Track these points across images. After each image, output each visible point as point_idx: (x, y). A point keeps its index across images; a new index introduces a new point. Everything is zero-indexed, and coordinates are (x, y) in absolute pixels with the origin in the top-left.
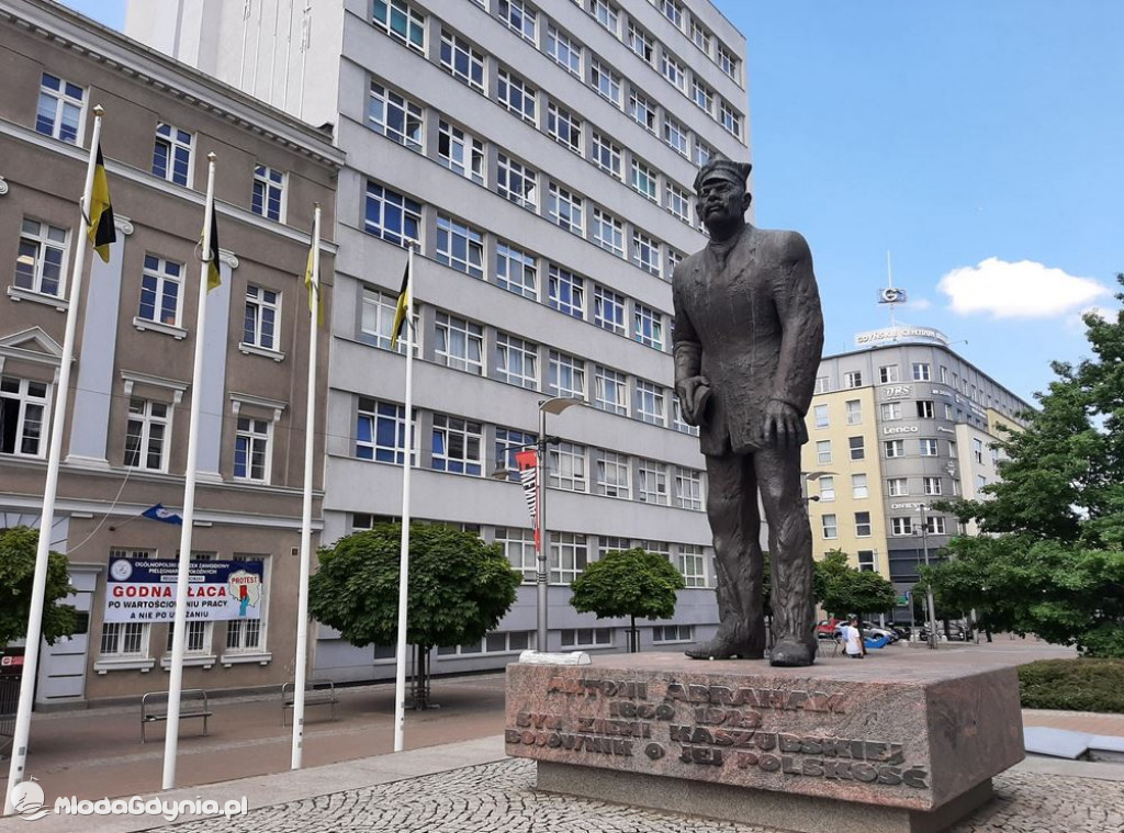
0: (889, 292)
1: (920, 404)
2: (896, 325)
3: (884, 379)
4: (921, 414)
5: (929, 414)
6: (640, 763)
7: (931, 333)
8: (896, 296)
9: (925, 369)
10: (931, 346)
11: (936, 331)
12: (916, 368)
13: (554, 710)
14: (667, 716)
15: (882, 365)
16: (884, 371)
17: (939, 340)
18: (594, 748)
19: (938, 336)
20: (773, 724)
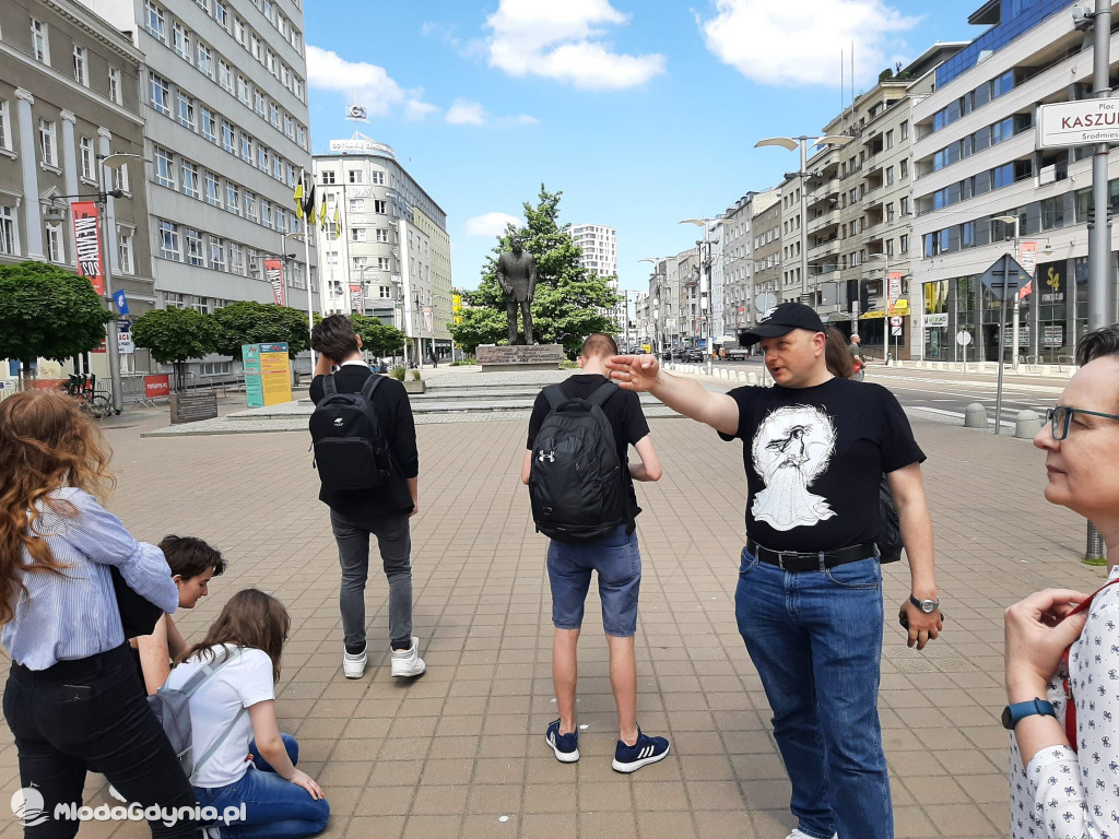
0: (355, 108)
1: (377, 202)
2: (360, 138)
3: (352, 180)
4: (377, 210)
5: (383, 211)
6: (511, 363)
7: (384, 148)
8: (360, 113)
9: (381, 176)
10: (387, 159)
11: (388, 147)
12: (375, 175)
13: (490, 355)
14: (516, 353)
15: (351, 169)
16: (352, 174)
17: (390, 154)
18: (500, 361)
19: (390, 151)
20: (538, 353)
